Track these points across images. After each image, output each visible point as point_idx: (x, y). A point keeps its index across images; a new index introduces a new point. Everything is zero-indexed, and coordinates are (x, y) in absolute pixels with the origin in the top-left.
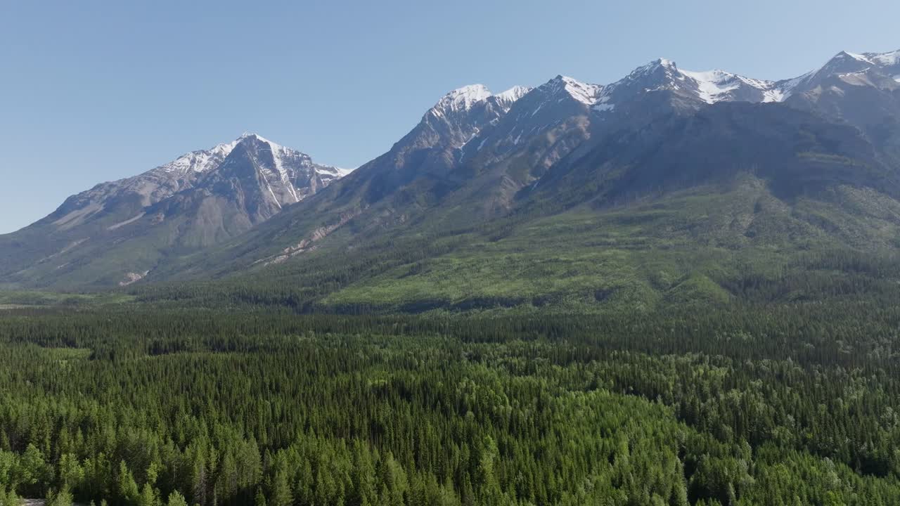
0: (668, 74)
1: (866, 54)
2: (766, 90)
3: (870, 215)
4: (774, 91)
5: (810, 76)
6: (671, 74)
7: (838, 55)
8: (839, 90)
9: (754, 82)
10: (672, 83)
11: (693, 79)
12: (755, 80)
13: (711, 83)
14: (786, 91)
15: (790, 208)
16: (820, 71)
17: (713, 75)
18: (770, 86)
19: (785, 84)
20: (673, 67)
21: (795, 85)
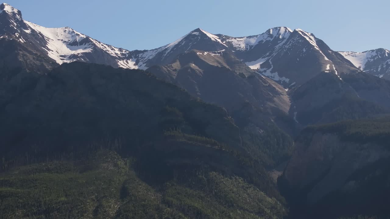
0: (13, 24)
1: (219, 36)
2: (120, 59)
3: (241, 208)
4: (128, 61)
5: (166, 49)
6: (15, 24)
7: (193, 32)
8: (197, 68)
9: (109, 49)
10: (17, 35)
11: (40, 33)
12: (108, 46)
13: (60, 42)
14: (141, 63)
15: (160, 195)
16: (176, 46)
17: (63, 33)
18: (124, 55)
19: (140, 55)
20: (18, 17)
21: (151, 58)
